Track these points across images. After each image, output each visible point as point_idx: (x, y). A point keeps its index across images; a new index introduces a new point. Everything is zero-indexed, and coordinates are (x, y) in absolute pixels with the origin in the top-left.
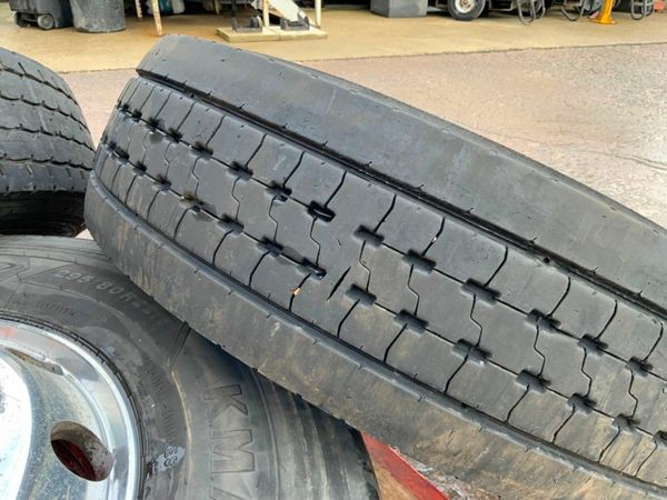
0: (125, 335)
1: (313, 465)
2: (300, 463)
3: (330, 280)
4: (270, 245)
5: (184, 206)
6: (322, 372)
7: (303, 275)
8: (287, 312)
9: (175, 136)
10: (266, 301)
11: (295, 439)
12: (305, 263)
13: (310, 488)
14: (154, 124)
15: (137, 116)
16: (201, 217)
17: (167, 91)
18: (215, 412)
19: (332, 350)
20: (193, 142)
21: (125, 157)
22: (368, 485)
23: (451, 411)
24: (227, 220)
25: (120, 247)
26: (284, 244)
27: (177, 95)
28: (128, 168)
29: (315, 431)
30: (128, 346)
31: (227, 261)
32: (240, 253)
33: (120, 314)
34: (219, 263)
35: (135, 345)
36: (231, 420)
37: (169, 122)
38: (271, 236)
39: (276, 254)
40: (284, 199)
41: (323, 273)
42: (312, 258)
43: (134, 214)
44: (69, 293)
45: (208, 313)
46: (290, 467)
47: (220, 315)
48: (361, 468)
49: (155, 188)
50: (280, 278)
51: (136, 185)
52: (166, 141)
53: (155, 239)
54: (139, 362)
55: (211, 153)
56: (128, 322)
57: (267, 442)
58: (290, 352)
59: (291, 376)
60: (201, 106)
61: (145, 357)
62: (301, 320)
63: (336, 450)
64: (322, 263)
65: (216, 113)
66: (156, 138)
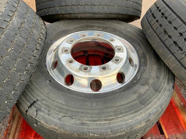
0: (141, 47)
1: (166, 78)
2: (164, 77)
3: (182, 52)
4: (175, 43)
5: (163, 31)
6: (174, 65)
7: (178, 49)
8: (173, 54)
9: (166, 18)
10: (170, 51)
11: (164, 74)
12: (180, 48)
13: (164, 81)
14: (163, 14)
15: (160, 11)
16: (165, 34)
17: (168, 8)
18: (153, 65)
19: (178, 63)
20: (169, 20)
21: (155, 18)
22: (173, 85)
24: (169, 36)
25: (148, 33)
26: (177, 43)
27: (169, 10)
28: (155, 20)
29: (168, 74)
30: (141, 49)
31: (166, 43)
32: (169, 42)
33: (141, 44)
34: (164, 42)
35: (142, 50)
36: (155, 67)
37: (166, 15)
38: (176, 41)
39: (175, 44)
40: (181, 36)
41: (182, 50)
42: (181, 47)
43: (153, 29)
44: (133, 37)
45: (159, 49)
46: (162, 77)
47: (161, 51)
48: (173, 83)
49: (159, 26)
50: (174, 48)
51: (155, 24)
52: (164, 18)
53: (155, 34)
54: (142, 53)
55: (171, 23)
56: (142, 46)
57: (160, 72)
58: (170, 60)
59: (169, 64)
60: (173, 14)
62: (174, 56)
63: (170, 78)
64: (182, 49)
65: (176, 17)
66: (162, 17)
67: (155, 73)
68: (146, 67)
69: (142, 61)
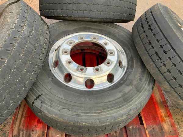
0: (130, 52)
1: (147, 80)
2: (146, 79)
3: (161, 61)
4: (156, 53)
5: (148, 41)
6: (154, 71)
7: (158, 59)
8: (154, 62)
9: (152, 30)
10: (152, 59)
11: (147, 76)
12: (159, 57)
13: (145, 82)
14: (150, 26)
15: (148, 22)
16: (149, 44)
18: (138, 68)
19: (157, 69)
20: (154, 33)
21: (143, 28)
22: (153, 86)
23: (168, 84)
24: (152, 46)
25: (136, 41)
26: (158, 54)
27: (155, 23)
28: (142, 31)
29: (149, 77)
31: (150, 52)
32: (152, 52)
33: (130, 48)
34: (148, 51)
35: (131, 54)
36: (140, 70)
37: (152, 28)
38: (157, 52)
39: (156, 54)
40: (161, 48)
41: (161, 60)
42: (161, 58)
43: (140, 38)
44: (124, 41)
45: (144, 57)
46: (144, 79)
47: (145, 58)
48: (153, 84)
49: (145, 36)
50: (155, 57)
51: (143, 34)
52: (150, 30)
53: (141, 43)
54: (131, 56)
55: (155, 36)
56: (131, 50)
57: (143, 75)
58: (151, 67)
59: (150, 70)
60: (158, 28)
61: (132, 56)
62: (155, 64)
63: (151, 80)
64: (161, 59)
65: (159, 31)
66: (149, 29)
67: (139, 75)
68: (133, 70)
69: (130, 64)
